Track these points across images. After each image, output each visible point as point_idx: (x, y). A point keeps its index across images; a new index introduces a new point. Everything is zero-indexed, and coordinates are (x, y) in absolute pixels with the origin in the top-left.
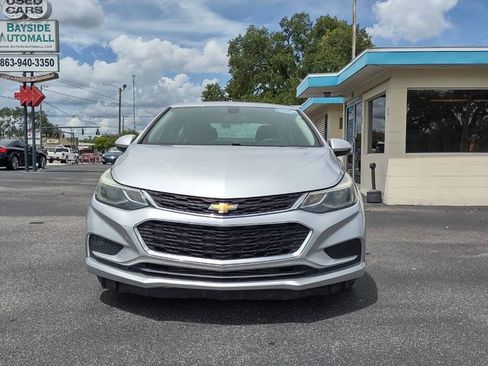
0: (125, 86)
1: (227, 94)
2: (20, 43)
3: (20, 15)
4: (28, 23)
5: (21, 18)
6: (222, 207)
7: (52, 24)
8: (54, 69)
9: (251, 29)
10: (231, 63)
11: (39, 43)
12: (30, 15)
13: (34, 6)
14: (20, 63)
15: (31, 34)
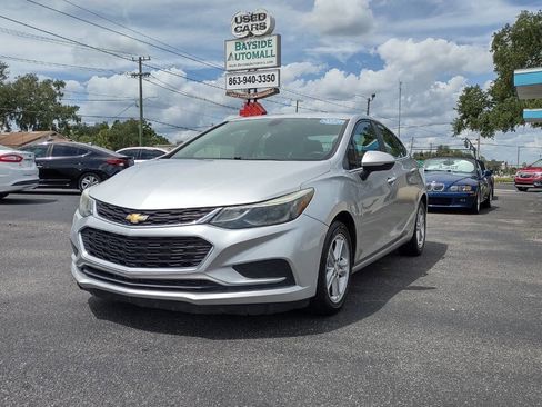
0: (374, 96)
1: (490, 98)
2: (246, 61)
3: (247, 33)
4: (253, 40)
5: (247, 37)
6: (136, 217)
7: (274, 39)
8: (275, 84)
9: (524, 16)
10: (496, 59)
11: (262, 60)
12: (255, 32)
13: (258, 23)
14: (246, 81)
15: (255, 51)
